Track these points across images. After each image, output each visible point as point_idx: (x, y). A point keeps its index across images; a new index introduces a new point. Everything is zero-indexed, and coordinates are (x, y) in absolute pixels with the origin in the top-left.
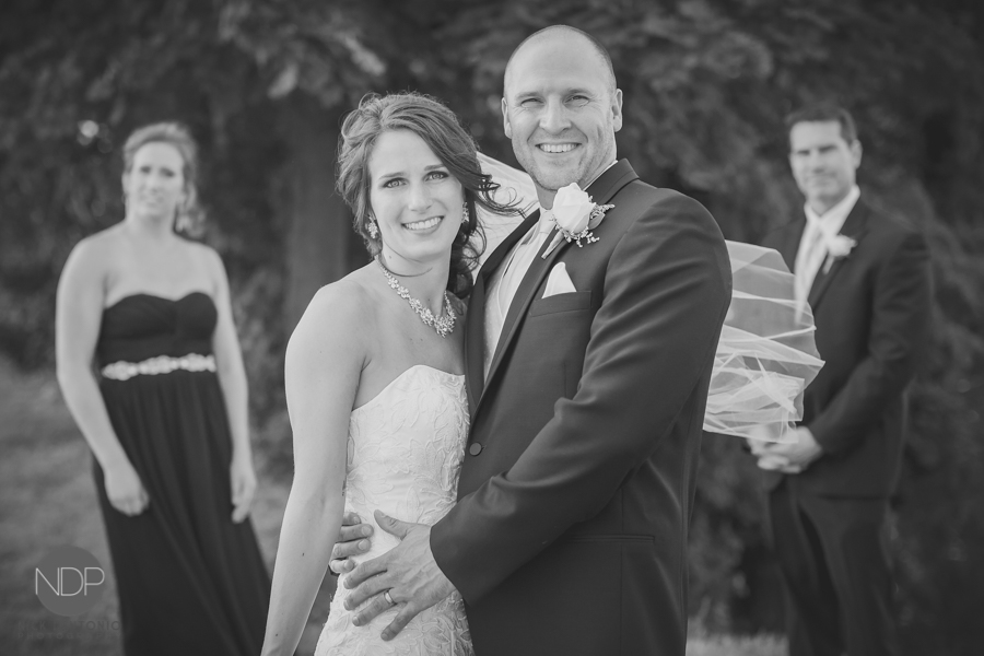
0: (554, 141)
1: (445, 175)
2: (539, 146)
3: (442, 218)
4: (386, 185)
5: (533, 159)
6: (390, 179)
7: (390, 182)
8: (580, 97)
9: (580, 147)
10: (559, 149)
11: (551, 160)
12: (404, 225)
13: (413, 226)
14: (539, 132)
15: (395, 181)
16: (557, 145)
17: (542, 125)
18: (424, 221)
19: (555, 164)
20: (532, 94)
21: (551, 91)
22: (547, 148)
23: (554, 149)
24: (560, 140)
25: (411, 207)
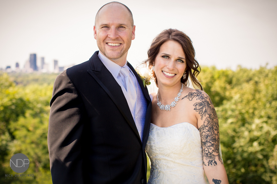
0: (112, 42)
1: (183, 62)
2: (107, 43)
3: (176, 74)
4: (163, 57)
5: (105, 48)
6: (165, 55)
7: (165, 56)
8: (123, 27)
9: (122, 45)
10: (114, 45)
11: (111, 49)
12: (162, 71)
13: (165, 73)
14: (108, 38)
15: (167, 57)
16: (114, 43)
17: (109, 36)
18: (170, 73)
19: (112, 50)
20: (106, 25)
21: (113, 24)
22: (110, 44)
23: (113, 45)
24: (115, 42)
25: (168, 67)
